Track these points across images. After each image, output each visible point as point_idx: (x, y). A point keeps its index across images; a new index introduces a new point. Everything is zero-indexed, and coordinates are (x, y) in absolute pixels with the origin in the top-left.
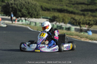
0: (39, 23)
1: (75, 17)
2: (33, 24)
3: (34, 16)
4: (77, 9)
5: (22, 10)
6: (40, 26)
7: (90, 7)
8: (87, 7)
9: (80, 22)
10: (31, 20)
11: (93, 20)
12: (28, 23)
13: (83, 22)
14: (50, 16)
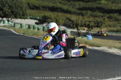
0: (26, 25)
1: (71, 17)
2: (18, 26)
3: (19, 16)
4: (73, 8)
5: (4, 8)
6: (27, 28)
7: (90, 5)
8: (86, 5)
9: (78, 24)
10: (15, 21)
11: (94, 21)
12: (12, 24)
13: (81, 24)
14: (40, 16)
